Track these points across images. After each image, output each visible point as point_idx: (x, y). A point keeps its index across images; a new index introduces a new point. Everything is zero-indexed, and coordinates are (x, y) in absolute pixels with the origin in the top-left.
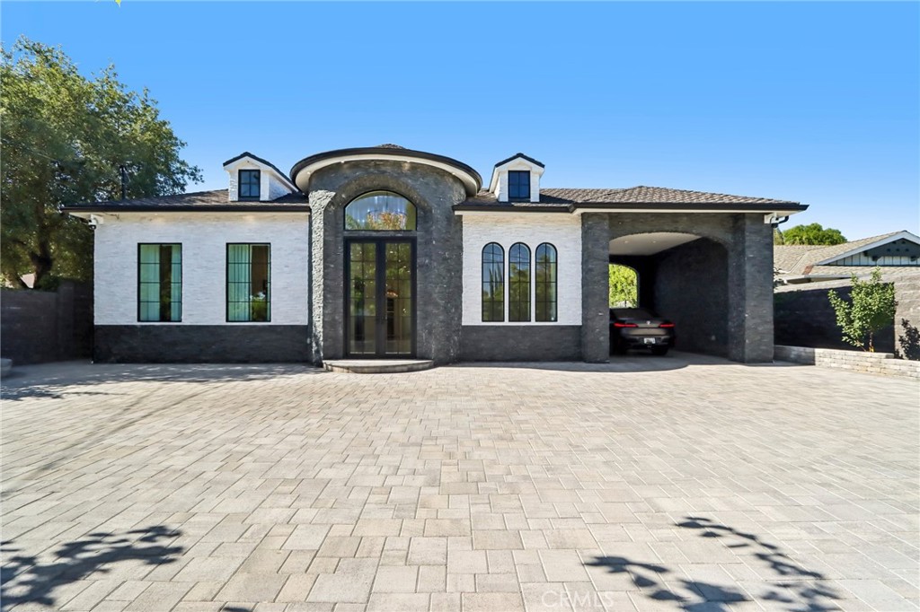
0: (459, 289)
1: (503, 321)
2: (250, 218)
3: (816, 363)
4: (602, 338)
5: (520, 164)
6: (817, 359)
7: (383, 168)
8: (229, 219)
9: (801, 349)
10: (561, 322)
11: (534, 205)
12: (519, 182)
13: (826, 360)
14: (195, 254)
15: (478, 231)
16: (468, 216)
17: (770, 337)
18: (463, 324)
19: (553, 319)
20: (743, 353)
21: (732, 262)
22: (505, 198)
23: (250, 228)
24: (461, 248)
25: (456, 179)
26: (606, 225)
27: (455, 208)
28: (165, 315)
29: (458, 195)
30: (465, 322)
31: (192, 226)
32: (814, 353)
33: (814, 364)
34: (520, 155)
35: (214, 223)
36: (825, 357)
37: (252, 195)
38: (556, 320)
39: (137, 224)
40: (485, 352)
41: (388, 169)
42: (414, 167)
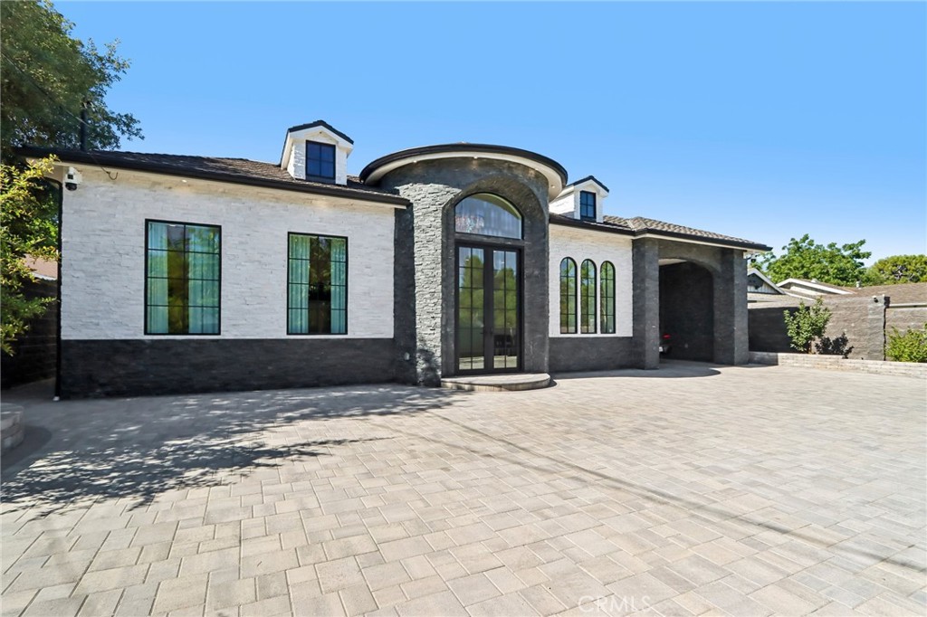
1: (576, 332)
2: (322, 202)
3: (779, 363)
4: (654, 348)
5: (591, 185)
6: (779, 361)
8: (292, 201)
9: (765, 353)
10: (618, 334)
12: (587, 202)
13: (788, 361)
14: (241, 243)
15: (557, 245)
17: (746, 346)
18: (549, 336)
19: (611, 331)
20: (733, 357)
21: (719, 287)
22: (578, 216)
23: (321, 215)
30: (551, 334)
31: (237, 204)
32: (777, 356)
33: (777, 364)
35: (271, 204)
36: (788, 359)
37: (323, 175)
38: (614, 332)
39: (146, 191)
40: (563, 363)
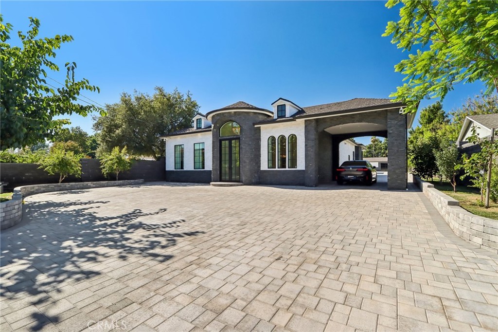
0: (259, 156)
1: (275, 168)
2: (199, 135)
4: (311, 176)
5: (281, 102)
7: (225, 115)
8: (194, 136)
10: (299, 168)
11: (288, 119)
12: (281, 109)
14: (187, 148)
16: (262, 127)
18: (261, 169)
19: (295, 167)
22: (276, 117)
23: (199, 138)
27: (254, 125)
28: (182, 168)
30: (262, 169)
34: (280, 99)
35: (191, 137)
37: (200, 127)
38: (297, 168)
39: (174, 140)
41: (226, 115)
42: (235, 112)
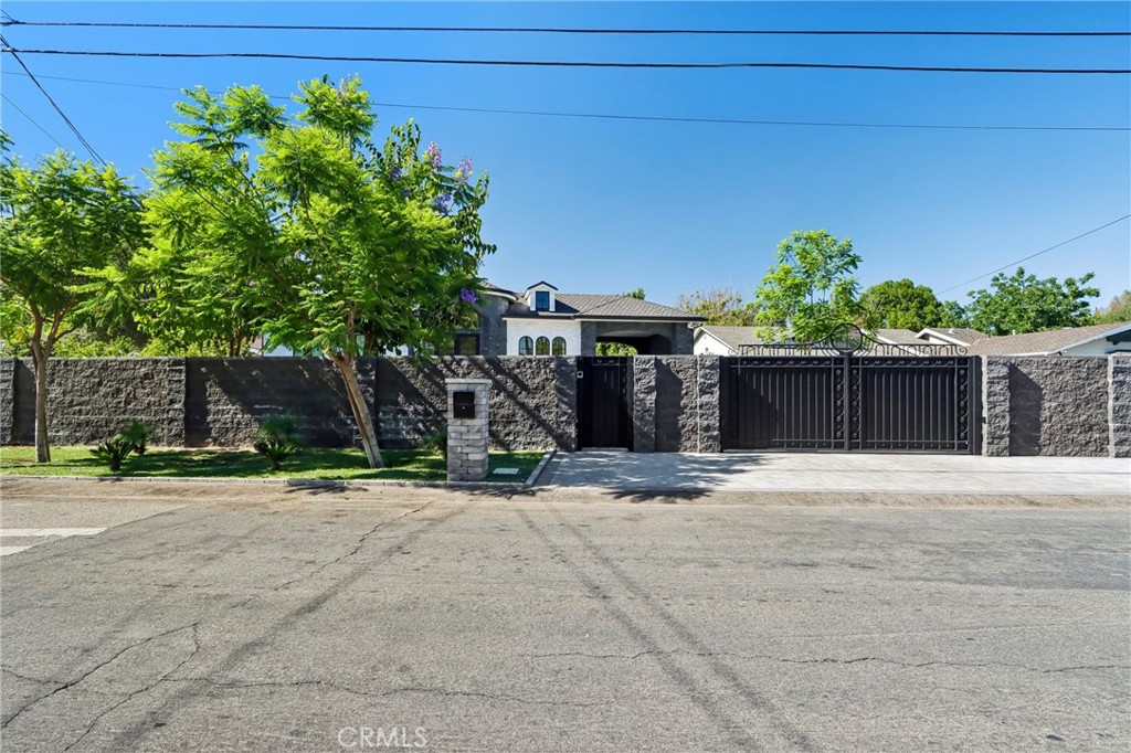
5: (543, 288)
11: (551, 314)
12: (542, 298)
15: (516, 330)
16: (510, 321)
22: (533, 309)
24: (506, 340)
25: (503, 298)
26: (594, 327)
27: (502, 316)
29: (504, 306)
34: (543, 283)
